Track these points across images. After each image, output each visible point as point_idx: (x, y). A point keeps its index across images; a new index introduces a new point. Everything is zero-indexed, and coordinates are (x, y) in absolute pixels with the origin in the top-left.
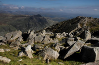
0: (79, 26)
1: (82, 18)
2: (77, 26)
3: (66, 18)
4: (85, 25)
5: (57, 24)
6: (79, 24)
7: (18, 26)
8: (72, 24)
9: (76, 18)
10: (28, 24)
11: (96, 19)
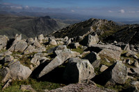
0: (92, 30)
1: (95, 20)
2: (89, 30)
3: (78, 21)
4: (98, 29)
5: (68, 28)
6: (91, 28)
7: (23, 29)
8: (84, 27)
9: (89, 21)
10: (35, 27)
11: (110, 21)
